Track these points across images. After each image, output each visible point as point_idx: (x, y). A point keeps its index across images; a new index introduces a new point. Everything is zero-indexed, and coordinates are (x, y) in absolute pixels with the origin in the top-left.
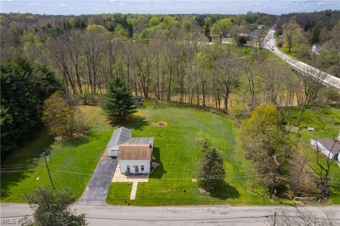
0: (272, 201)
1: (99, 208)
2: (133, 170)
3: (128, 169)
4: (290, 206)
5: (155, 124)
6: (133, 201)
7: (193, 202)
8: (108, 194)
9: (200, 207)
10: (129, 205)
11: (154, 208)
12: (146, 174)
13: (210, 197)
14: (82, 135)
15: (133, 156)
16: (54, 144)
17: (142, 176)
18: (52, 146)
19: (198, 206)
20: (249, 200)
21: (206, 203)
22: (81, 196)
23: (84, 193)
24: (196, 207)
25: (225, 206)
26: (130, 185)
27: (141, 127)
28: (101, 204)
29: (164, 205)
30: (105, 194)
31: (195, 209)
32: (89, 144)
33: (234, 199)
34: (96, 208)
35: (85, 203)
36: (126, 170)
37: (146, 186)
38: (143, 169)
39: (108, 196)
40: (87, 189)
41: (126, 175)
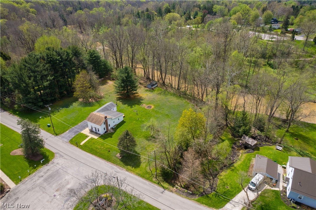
0: (154, 179)
1: (64, 143)
2: (94, 130)
3: (92, 128)
4: (162, 187)
5: (145, 106)
6: (81, 145)
7: (108, 159)
8: (73, 138)
9: (109, 163)
10: (77, 147)
11: (87, 153)
12: (99, 134)
13: (119, 160)
14: (94, 101)
15: (94, 120)
16: (75, 103)
17: (98, 134)
18: (74, 104)
19: (109, 162)
20: (140, 172)
21: (114, 162)
22: (62, 134)
23: (64, 133)
24: (107, 162)
25: (122, 169)
26: (87, 136)
27: (134, 105)
28: (66, 141)
29: (92, 154)
30: (72, 137)
31: (105, 163)
32: (92, 107)
33: (132, 167)
34: (62, 142)
35: (60, 138)
36: (91, 128)
37: (93, 140)
38: (98, 130)
39: (72, 139)
40: (67, 132)
41: (90, 131)
